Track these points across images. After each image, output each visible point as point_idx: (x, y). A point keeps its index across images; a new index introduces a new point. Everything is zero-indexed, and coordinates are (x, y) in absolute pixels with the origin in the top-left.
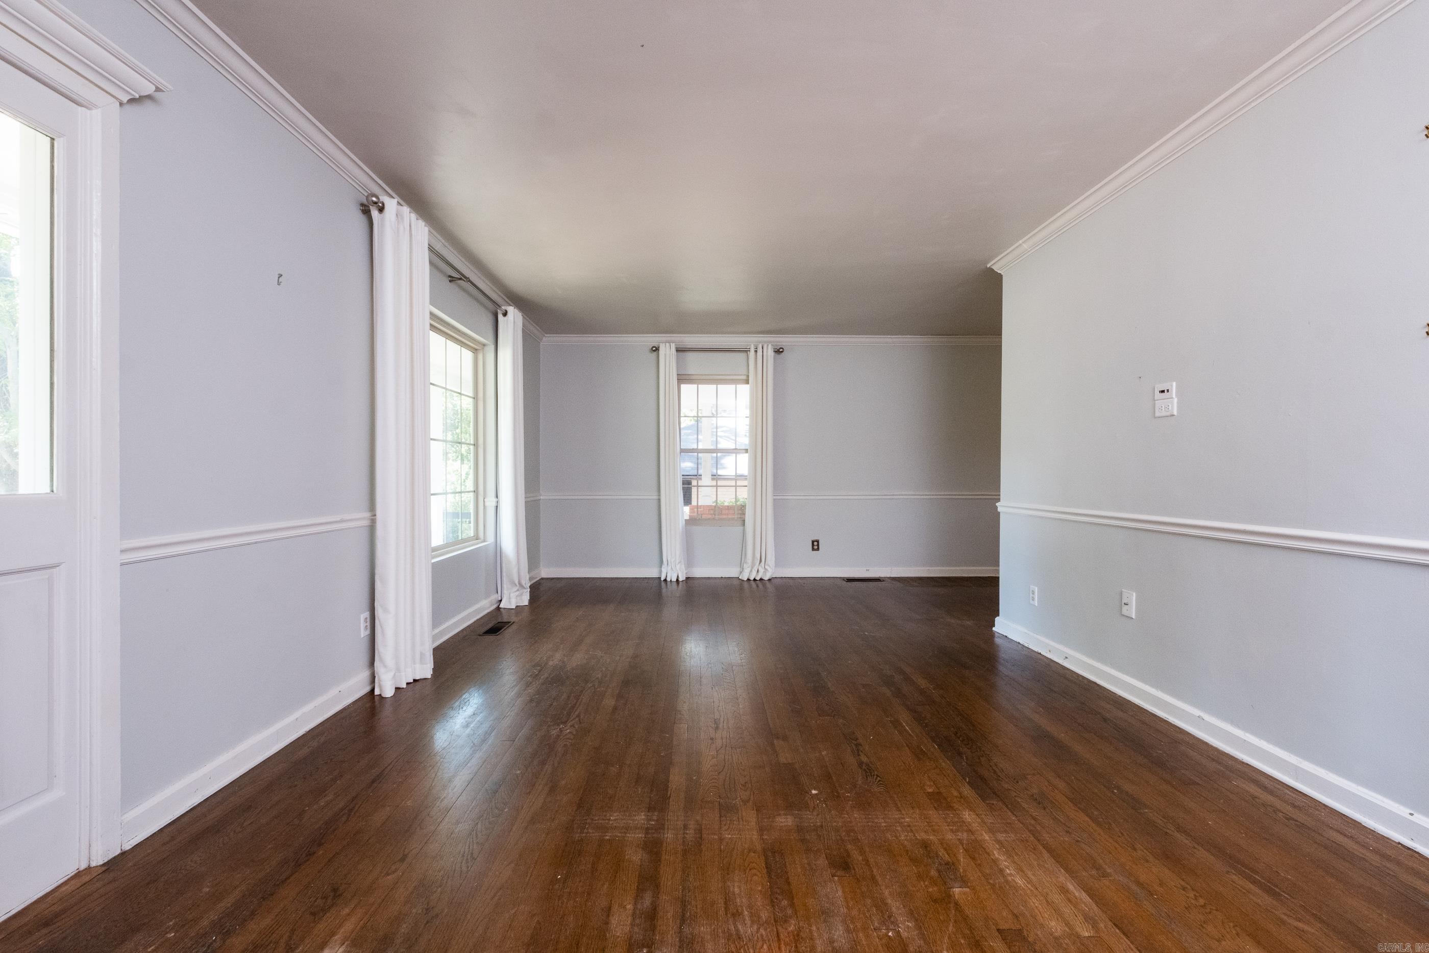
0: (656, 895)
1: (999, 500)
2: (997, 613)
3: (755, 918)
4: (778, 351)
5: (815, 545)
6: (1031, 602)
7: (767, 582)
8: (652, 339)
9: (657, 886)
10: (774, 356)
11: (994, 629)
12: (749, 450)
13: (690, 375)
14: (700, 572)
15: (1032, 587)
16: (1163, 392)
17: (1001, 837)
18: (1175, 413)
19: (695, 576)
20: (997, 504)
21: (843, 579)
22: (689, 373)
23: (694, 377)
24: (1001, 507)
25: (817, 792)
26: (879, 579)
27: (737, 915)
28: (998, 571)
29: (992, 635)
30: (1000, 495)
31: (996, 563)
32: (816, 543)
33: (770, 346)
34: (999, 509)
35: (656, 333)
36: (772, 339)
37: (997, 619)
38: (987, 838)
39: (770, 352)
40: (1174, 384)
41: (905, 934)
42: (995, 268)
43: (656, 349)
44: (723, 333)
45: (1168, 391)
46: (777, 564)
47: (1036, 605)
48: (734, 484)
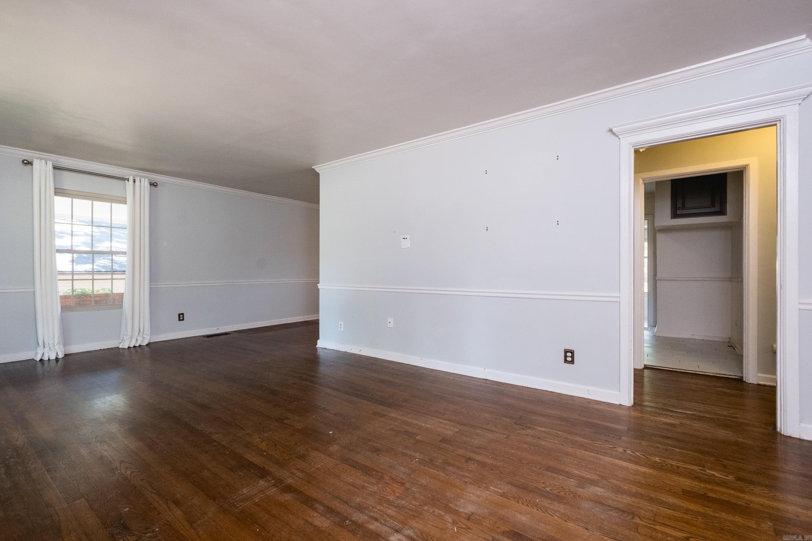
0: (320, 503)
1: (319, 283)
2: (318, 338)
3: (373, 484)
4: (153, 185)
5: (181, 317)
6: (340, 329)
7: (145, 347)
8: (27, 154)
9: (316, 500)
10: (150, 187)
11: (317, 346)
12: (127, 253)
13: (65, 189)
14: (76, 348)
15: (340, 323)
16: (404, 238)
17: (409, 416)
18: (409, 246)
19: (72, 353)
20: (318, 285)
21: (204, 336)
22: (64, 188)
23: (68, 192)
24: (320, 286)
25: (332, 432)
26: (227, 333)
27: (363, 487)
28: (319, 316)
29: (316, 349)
30: (319, 280)
31: (318, 312)
32: (181, 316)
33: (147, 180)
34: (319, 287)
35: (30, 149)
36: (148, 175)
37: (318, 341)
38: (406, 419)
39: (147, 184)
40: (409, 236)
41: (421, 457)
42: (316, 170)
43: (28, 163)
44: (104, 163)
45: (406, 238)
46: (152, 333)
47: (343, 330)
48: (111, 278)
